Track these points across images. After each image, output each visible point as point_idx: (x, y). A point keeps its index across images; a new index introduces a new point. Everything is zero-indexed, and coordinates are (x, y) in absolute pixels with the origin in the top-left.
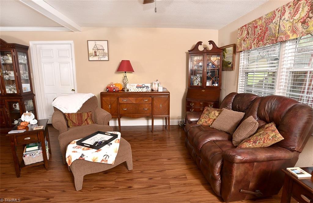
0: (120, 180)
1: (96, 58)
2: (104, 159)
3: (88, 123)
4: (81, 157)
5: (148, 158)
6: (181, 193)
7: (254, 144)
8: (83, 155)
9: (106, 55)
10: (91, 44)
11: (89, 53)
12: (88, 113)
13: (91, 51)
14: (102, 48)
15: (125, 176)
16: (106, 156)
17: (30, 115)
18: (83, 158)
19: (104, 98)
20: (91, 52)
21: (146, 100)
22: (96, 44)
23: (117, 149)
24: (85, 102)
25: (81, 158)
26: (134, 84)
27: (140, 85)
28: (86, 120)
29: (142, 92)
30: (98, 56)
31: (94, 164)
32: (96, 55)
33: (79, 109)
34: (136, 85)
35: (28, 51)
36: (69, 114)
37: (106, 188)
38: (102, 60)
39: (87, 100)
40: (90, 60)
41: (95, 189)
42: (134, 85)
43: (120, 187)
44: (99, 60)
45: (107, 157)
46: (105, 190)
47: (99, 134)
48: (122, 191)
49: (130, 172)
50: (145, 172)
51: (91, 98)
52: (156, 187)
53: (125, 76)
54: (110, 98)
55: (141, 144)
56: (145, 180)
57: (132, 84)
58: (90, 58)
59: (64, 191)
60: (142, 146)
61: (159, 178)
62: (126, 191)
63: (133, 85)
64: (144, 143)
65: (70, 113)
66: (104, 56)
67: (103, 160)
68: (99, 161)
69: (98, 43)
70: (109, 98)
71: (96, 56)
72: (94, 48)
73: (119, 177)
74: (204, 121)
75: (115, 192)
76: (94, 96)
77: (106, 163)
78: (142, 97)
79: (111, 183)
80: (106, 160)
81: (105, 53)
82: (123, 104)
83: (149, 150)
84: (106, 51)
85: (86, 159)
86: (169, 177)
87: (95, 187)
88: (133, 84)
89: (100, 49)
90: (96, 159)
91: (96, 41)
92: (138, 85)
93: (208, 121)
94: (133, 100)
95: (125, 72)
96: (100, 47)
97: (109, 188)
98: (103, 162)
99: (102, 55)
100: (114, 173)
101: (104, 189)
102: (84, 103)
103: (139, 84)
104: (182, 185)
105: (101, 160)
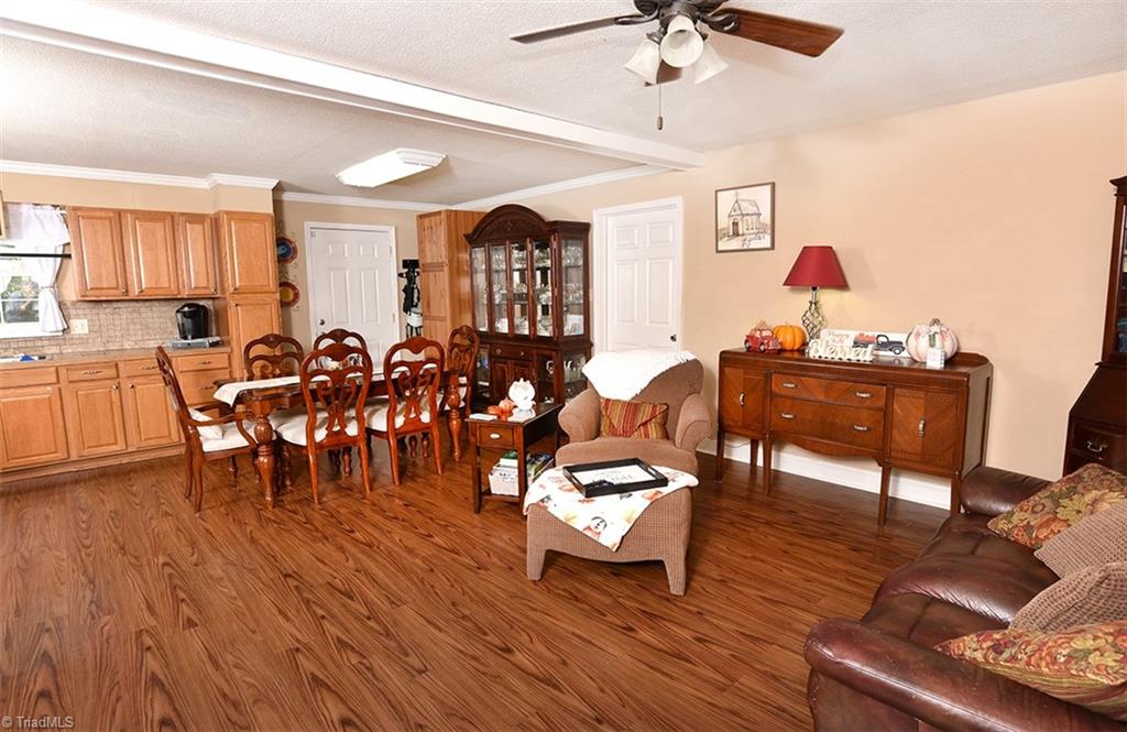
0: (628, 603)
1: (735, 244)
2: (593, 527)
3: (647, 436)
4: (542, 501)
5: (759, 590)
6: (738, 720)
7: (991, 655)
8: (548, 498)
9: (765, 232)
10: (726, 200)
11: (719, 228)
12: (655, 406)
13: (725, 222)
14: (755, 208)
15: (650, 602)
16: (598, 521)
17: (526, 389)
18: (545, 504)
19: (727, 370)
20: (725, 226)
21: (864, 395)
22: (740, 197)
23: (632, 514)
24: (659, 376)
25: (541, 504)
26: (848, 332)
27: (870, 334)
28: (645, 424)
29: (858, 364)
30: (743, 235)
31: (565, 528)
32: (736, 234)
33: (638, 392)
34: (853, 334)
35: (587, 235)
36: (608, 400)
37: (583, 602)
38: (751, 247)
39: (667, 368)
40: (720, 249)
41: (563, 593)
42: (848, 336)
43: (610, 618)
44: (745, 247)
45: (602, 525)
46: (575, 606)
47: (636, 467)
48: (605, 627)
49: (670, 599)
50: (708, 618)
51: (678, 366)
52: (690, 665)
53: (811, 303)
54: (745, 373)
55: (791, 544)
56: (685, 634)
57: (837, 332)
58: (719, 243)
59: (511, 569)
60: (784, 552)
61: (725, 652)
62: (613, 631)
63: (842, 335)
64: (807, 544)
65: (613, 398)
66: (759, 234)
67: (589, 528)
68: (579, 525)
69: (744, 194)
70: (741, 371)
71: (738, 235)
72: (733, 213)
73: (635, 596)
74: (1022, 521)
75: (588, 619)
76: (696, 360)
77: (595, 538)
78: (848, 381)
79: (602, 598)
80: (597, 531)
81: (763, 225)
82: (781, 396)
83: (794, 572)
84: (766, 217)
85: (549, 509)
86: (758, 667)
87: (564, 590)
88: (843, 332)
89: (747, 215)
90: (574, 517)
91: (739, 191)
92: (862, 335)
93: (1040, 527)
94: (815, 390)
95: (814, 289)
96: (750, 207)
97: (586, 607)
98: (589, 533)
99: (755, 231)
100: (633, 583)
101: (575, 603)
102: (656, 375)
103: (866, 334)
104: (770, 705)
105: (585, 526)
